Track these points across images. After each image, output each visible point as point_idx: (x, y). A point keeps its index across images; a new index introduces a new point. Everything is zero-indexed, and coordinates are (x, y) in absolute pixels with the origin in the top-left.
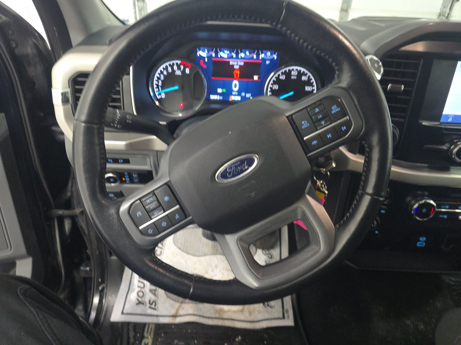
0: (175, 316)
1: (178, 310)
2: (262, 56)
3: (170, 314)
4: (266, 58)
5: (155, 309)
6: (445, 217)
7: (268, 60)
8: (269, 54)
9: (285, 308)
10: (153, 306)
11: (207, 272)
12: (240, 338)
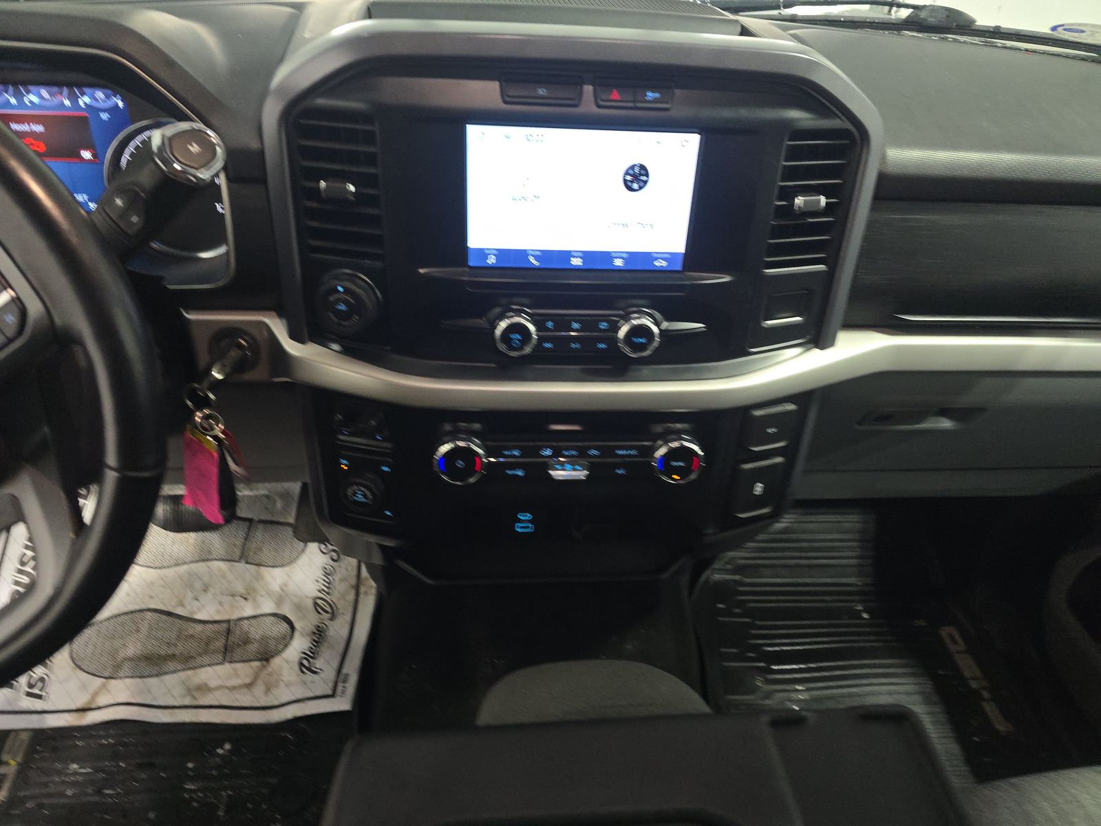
0: (83, 710)
1: (95, 695)
2: (85, 100)
3: (73, 707)
4: (95, 104)
5: (39, 697)
6: (520, 473)
7: (104, 110)
8: (100, 94)
9: (345, 671)
10: (36, 691)
11: (181, 604)
12: (228, 746)
